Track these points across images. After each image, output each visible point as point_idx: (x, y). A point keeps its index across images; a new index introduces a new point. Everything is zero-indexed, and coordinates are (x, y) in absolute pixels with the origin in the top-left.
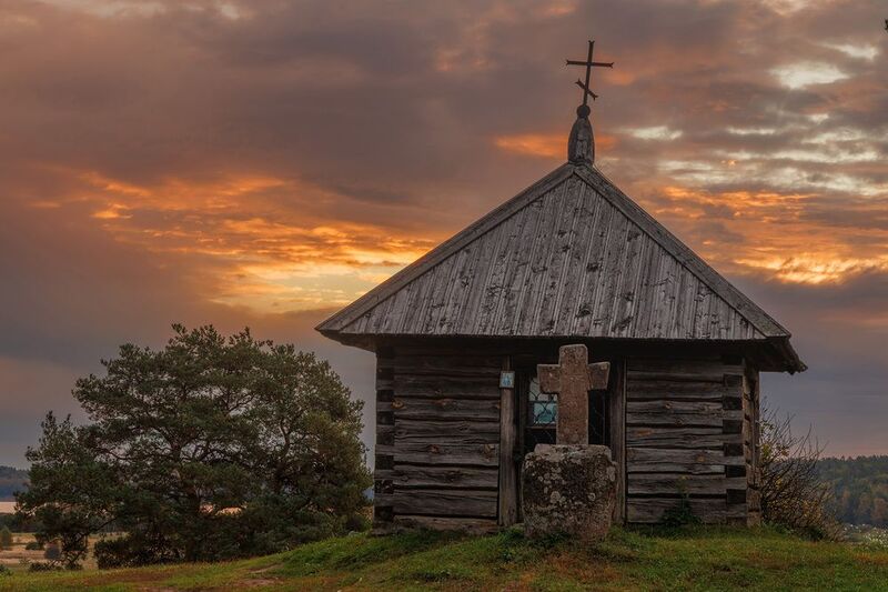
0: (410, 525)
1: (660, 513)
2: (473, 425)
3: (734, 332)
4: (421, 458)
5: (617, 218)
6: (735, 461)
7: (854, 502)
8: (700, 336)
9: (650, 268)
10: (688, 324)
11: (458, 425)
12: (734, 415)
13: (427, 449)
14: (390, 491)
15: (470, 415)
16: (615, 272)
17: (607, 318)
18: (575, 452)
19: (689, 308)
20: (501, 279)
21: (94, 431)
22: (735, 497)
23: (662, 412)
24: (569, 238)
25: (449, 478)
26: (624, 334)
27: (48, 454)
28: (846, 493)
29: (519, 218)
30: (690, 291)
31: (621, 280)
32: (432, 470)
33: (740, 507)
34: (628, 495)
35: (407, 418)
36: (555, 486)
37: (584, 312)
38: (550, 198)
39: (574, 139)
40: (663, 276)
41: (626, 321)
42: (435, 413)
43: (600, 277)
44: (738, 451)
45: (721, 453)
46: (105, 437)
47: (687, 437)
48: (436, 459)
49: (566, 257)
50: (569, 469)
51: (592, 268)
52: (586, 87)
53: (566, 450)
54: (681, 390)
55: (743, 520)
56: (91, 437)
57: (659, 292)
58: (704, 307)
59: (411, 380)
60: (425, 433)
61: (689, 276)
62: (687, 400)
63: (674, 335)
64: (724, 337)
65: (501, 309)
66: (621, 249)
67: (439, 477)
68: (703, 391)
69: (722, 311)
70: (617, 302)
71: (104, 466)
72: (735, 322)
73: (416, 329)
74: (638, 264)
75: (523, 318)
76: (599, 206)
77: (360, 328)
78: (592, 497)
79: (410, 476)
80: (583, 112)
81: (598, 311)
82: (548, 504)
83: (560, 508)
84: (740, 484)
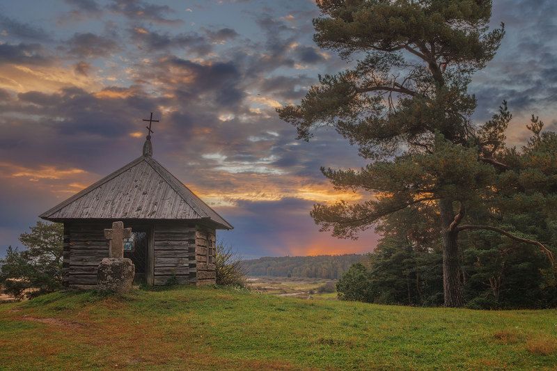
0: (75, 288)
1: (166, 281)
2: (99, 251)
3: (191, 216)
4: (80, 263)
5: (156, 175)
6: (192, 262)
7: (316, 271)
8: (179, 218)
9: (165, 193)
10: (175, 213)
11: (93, 251)
12: (192, 245)
13: (82, 260)
14: (68, 276)
15: (98, 247)
16: (153, 195)
17: (147, 211)
18: (117, 261)
19: (176, 209)
20: (111, 198)
21: (26, 252)
22: (193, 275)
23: (167, 245)
24: (138, 183)
25: (90, 270)
26: (152, 217)
27: (8, 261)
28: (314, 268)
29: (121, 176)
30: (178, 202)
31: (154, 198)
32: (83, 268)
33: (194, 278)
34: (155, 275)
35: (77, 249)
36: (109, 273)
37: (139, 209)
38: (134, 168)
39: (145, 147)
40: (169, 195)
41: (153, 213)
42: (85, 247)
43: (147, 197)
44: (194, 258)
45: (187, 259)
46: (31, 255)
47: (175, 254)
48: (85, 264)
49: (136, 189)
50: (114, 267)
51: (144, 194)
52: (149, 129)
53: (113, 260)
54: (174, 237)
55: (195, 283)
56: (26, 255)
57: (167, 202)
58: (182, 207)
59: (77, 235)
60: (82, 254)
61: (179, 196)
62: (176, 241)
63: (170, 218)
64: (187, 218)
65: (109, 209)
66: (156, 187)
67: (86, 270)
68: (181, 237)
69: (188, 209)
70: (151, 205)
71: (30, 265)
72: (192, 213)
73: (76, 216)
74: (161, 192)
75: (116, 212)
76: (151, 171)
77: (56, 216)
78: (123, 277)
79: (76, 270)
80: (149, 138)
81: (144, 209)
82: (106, 280)
83: (110, 282)
84: (194, 270)
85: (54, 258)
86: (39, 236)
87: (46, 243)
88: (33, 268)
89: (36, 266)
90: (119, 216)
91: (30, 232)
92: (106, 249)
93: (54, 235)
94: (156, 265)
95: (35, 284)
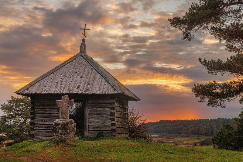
0: (38, 139)
1: (96, 134)
2: (53, 115)
3: (112, 92)
4: (41, 123)
5: (89, 65)
6: (113, 122)
7: (198, 130)
8: (104, 93)
9: (95, 77)
10: (101, 90)
11: (49, 115)
12: (113, 111)
13: (42, 120)
14: (34, 131)
15: (52, 112)
16: (87, 78)
17: (83, 89)
18: (65, 121)
19: (102, 87)
20: (60, 80)
21: (5, 117)
22: (113, 130)
23: (96, 111)
24: (77, 70)
25: (47, 127)
26: (86, 93)
28: (197, 128)
29: (66, 66)
30: (103, 82)
31: (88, 80)
32: (43, 125)
33: (114, 133)
34: (89, 131)
35: (39, 113)
36: (60, 129)
37: (78, 88)
38: (74, 61)
39: (81, 47)
40: (97, 79)
41: (87, 90)
42: (44, 112)
43: (83, 79)
44: (114, 119)
45: (110, 120)
46: (8, 118)
47: (102, 116)
48: (45, 123)
49: (76, 75)
50: (63, 125)
51: (81, 77)
52: (84, 35)
53: (63, 120)
54: (101, 106)
55: (115, 136)
57: (96, 83)
58: (106, 86)
59: (39, 104)
60: (42, 117)
61: (103, 79)
62: (103, 108)
63: (98, 93)
64: (109, 93)
65: (59, 87)
66: (89, 73)
67: (45, 127)
68: (106, 106)
69: (110, 87)
70: (86, 85)
71: (7, 125)
72: (112, 90)
73: (38, 92)
74: (92, 76)
75: (64, 89)
76: (85, 62)
77: (25, 92)
78: (68, 131)
79: (38, 127)
80: (84, 40)
81: (81, 87)
82: (58, 133)
83: (61, 134)
84: (114, 127)
85: (22, 120)
86: (13, 106)
87: (18, 111)
88: (10, 127)
89: (11, 126)
90: (65, 92)
91: (7, 103)
92: (58, 114)
93: (22, 105)
94: (89, 124)
95: (11, 137)
